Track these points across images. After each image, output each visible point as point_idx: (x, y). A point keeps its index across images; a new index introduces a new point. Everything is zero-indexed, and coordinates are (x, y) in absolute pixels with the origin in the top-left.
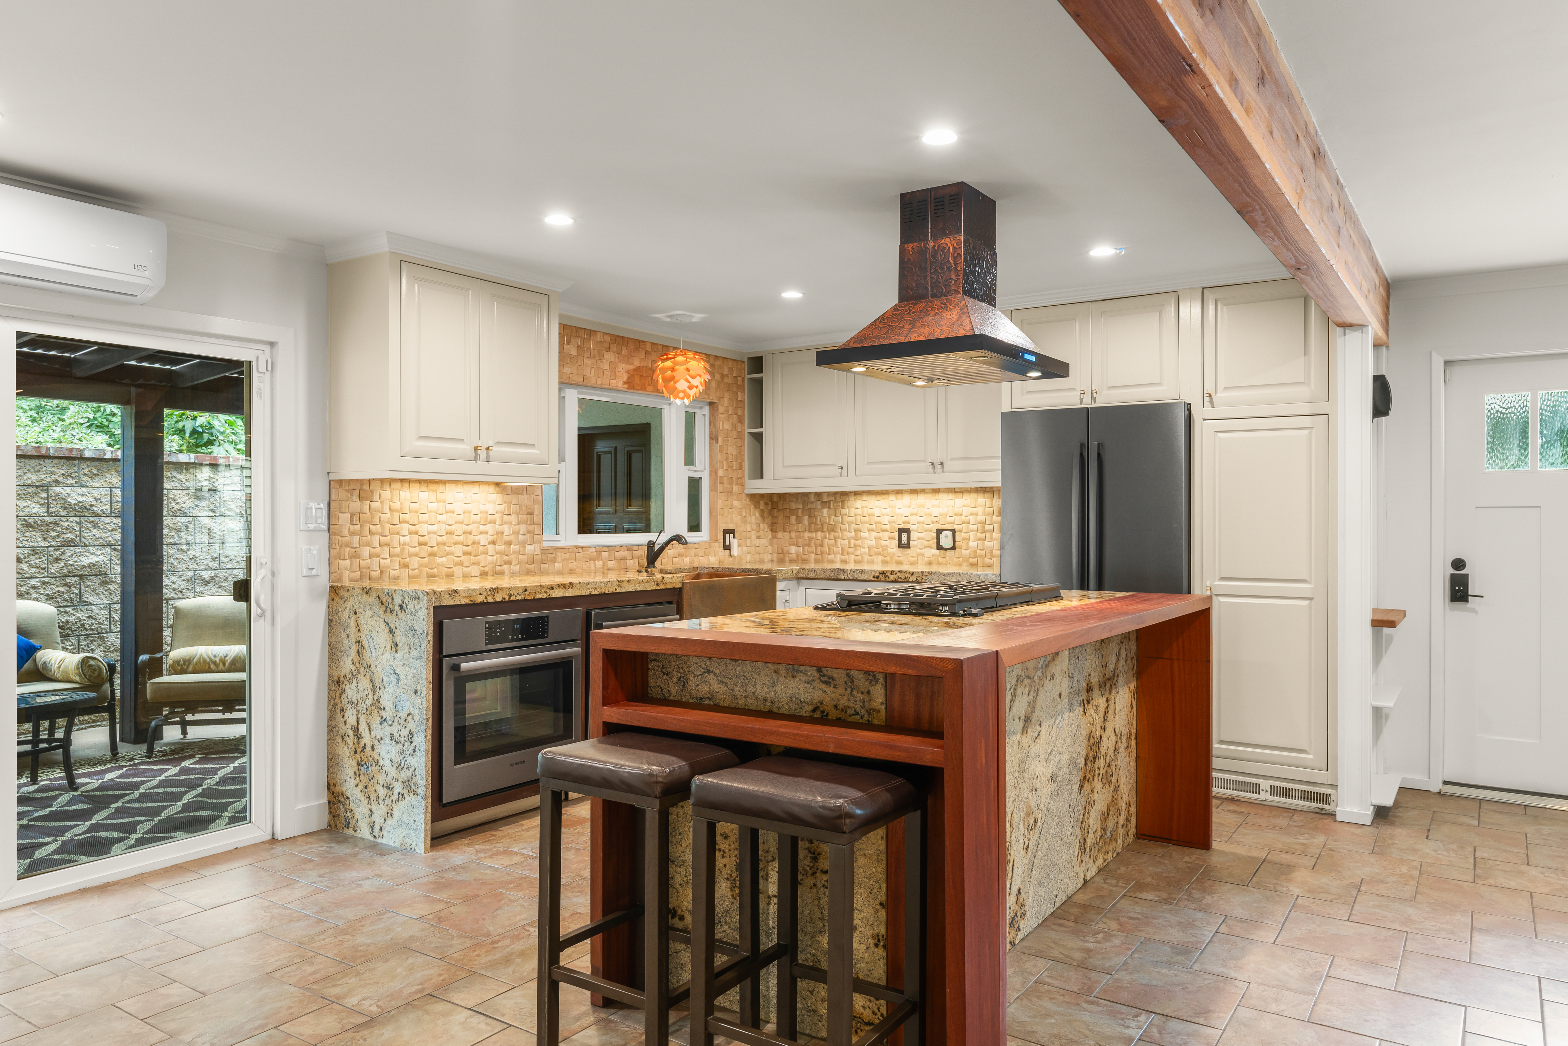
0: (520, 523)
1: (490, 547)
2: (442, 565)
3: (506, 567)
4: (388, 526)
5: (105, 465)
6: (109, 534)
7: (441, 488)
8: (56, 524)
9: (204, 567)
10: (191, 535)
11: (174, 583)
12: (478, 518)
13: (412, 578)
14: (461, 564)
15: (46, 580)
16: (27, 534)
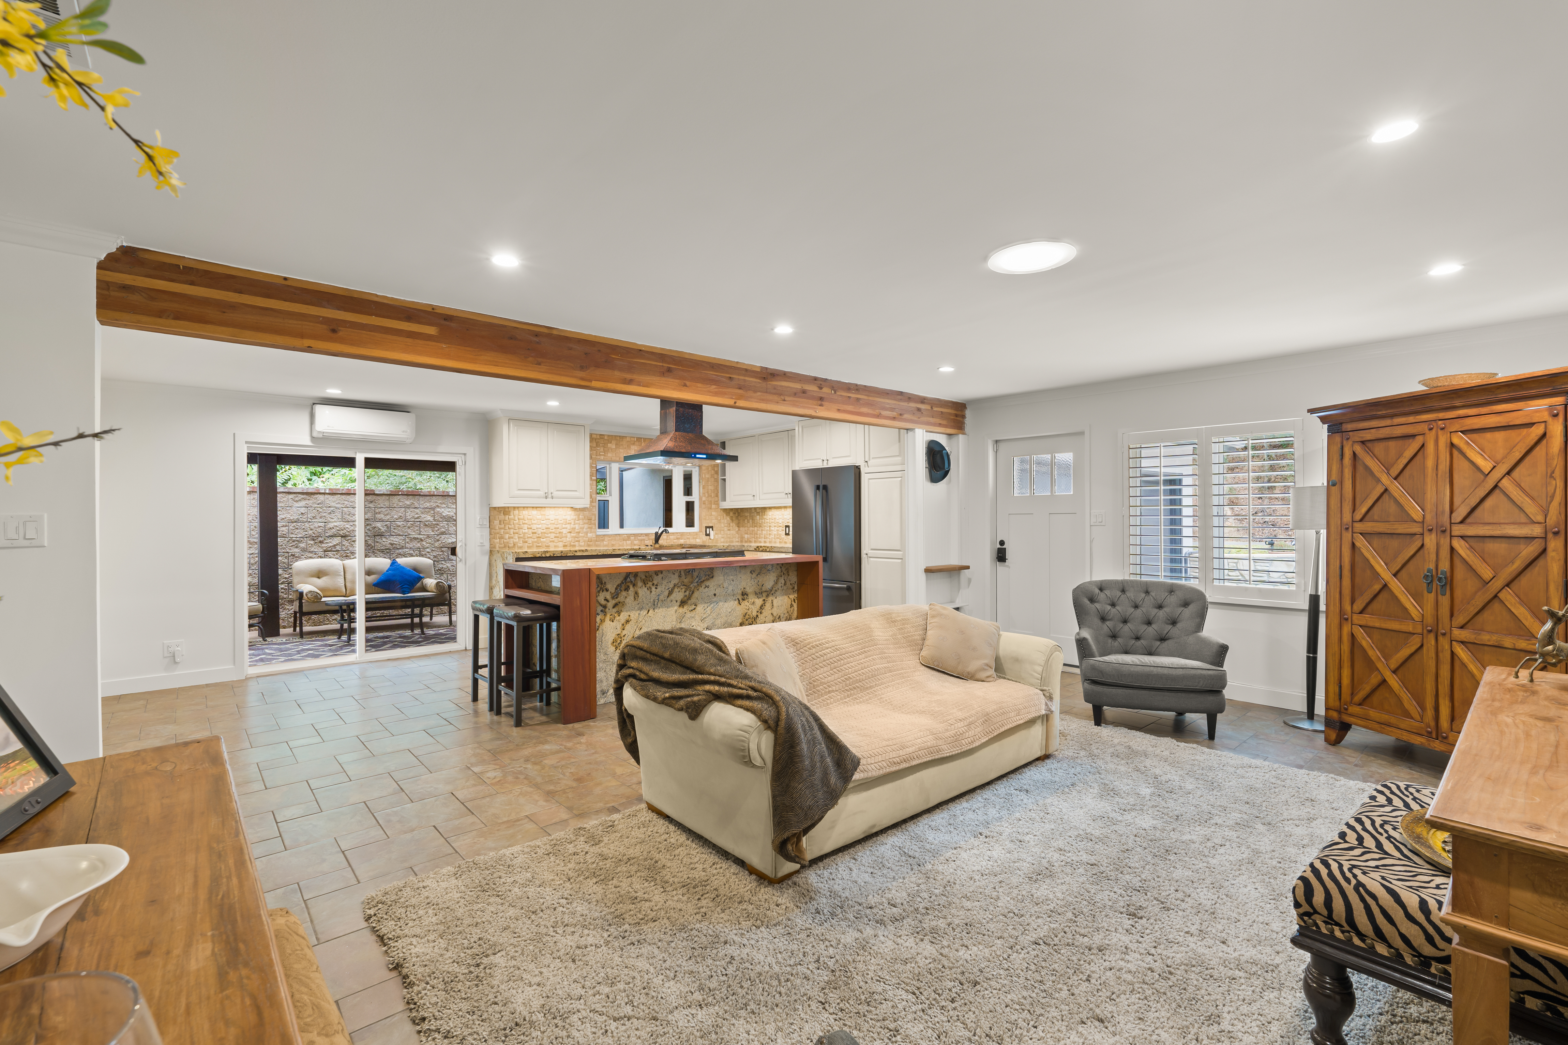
0: (584, 524)
1: (569, 535)
2: (544, 542)
3: (577, 543)
4: (517, 526)
7: (543, 509)
12: (562, 522)
13: (529, 547)
14: (553, 542)
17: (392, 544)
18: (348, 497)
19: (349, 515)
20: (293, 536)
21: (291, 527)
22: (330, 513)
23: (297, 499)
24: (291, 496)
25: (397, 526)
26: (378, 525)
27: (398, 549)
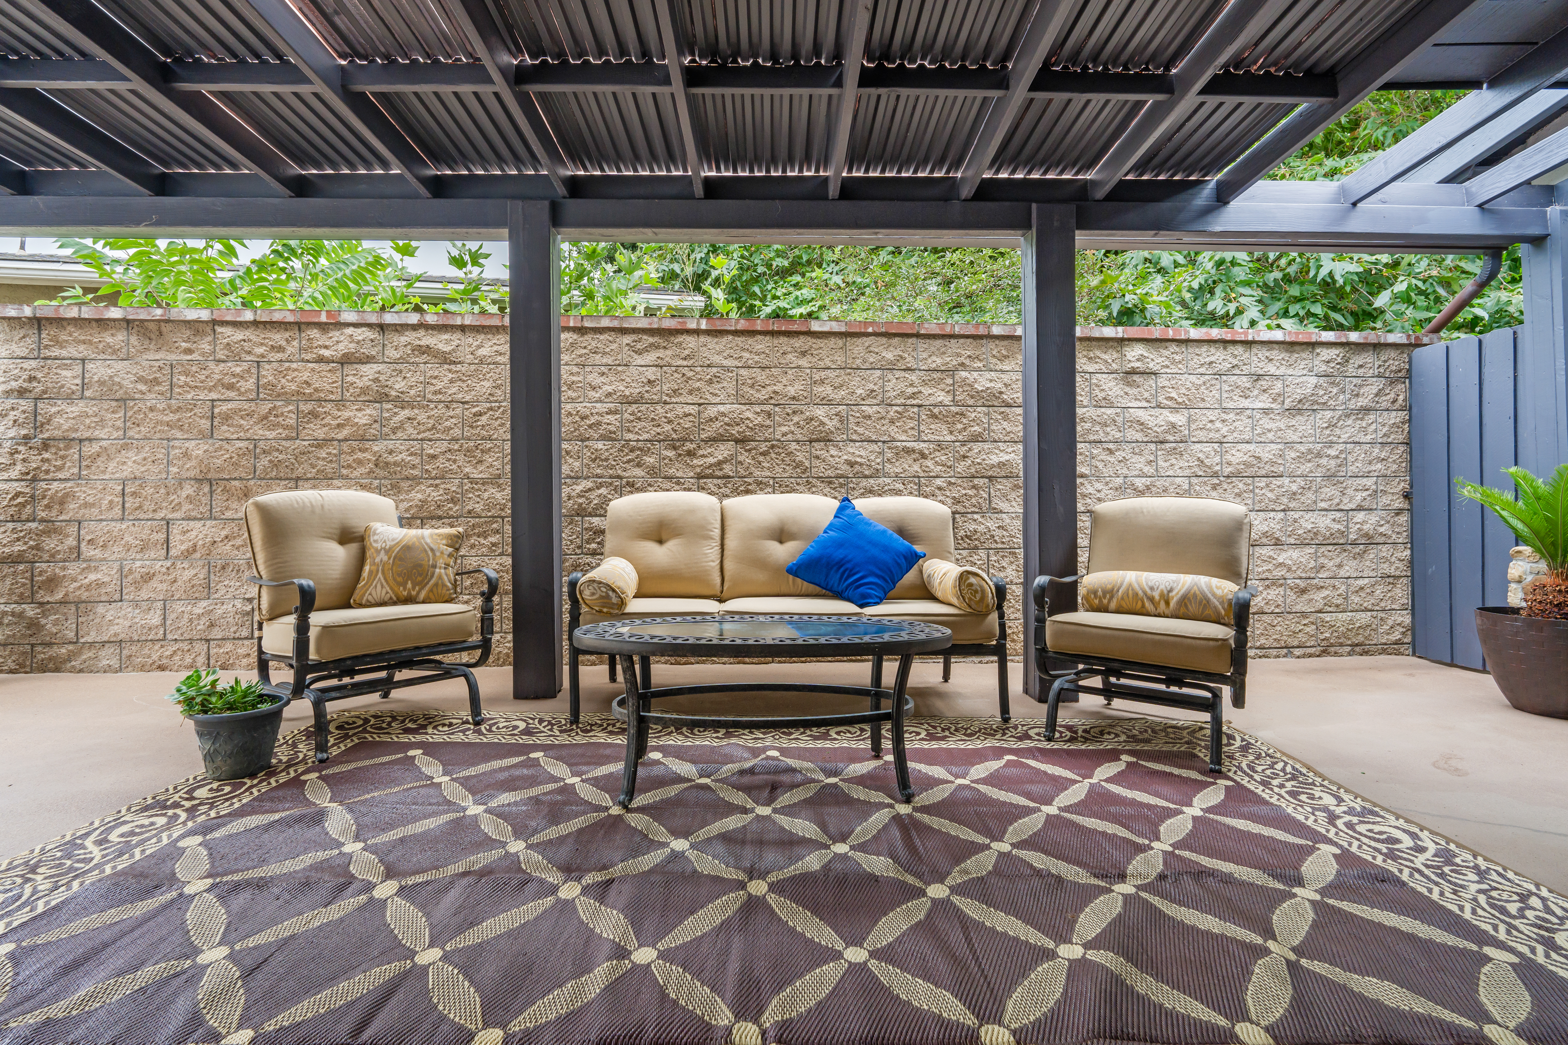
8: (962, 414)
10: (1120, 431)
11: (1099, 491)
15: (953, 480)
16: (932, 426)
17: (852, 464)
18: (750, 341)
19: (752, 386)
20: (631, 436)
21: (626, 416)
22: (710, 382)
23: (639, 346)
24: (627, 339)
25: (864, 417)
26: (820, 412)
27: (866, 477)
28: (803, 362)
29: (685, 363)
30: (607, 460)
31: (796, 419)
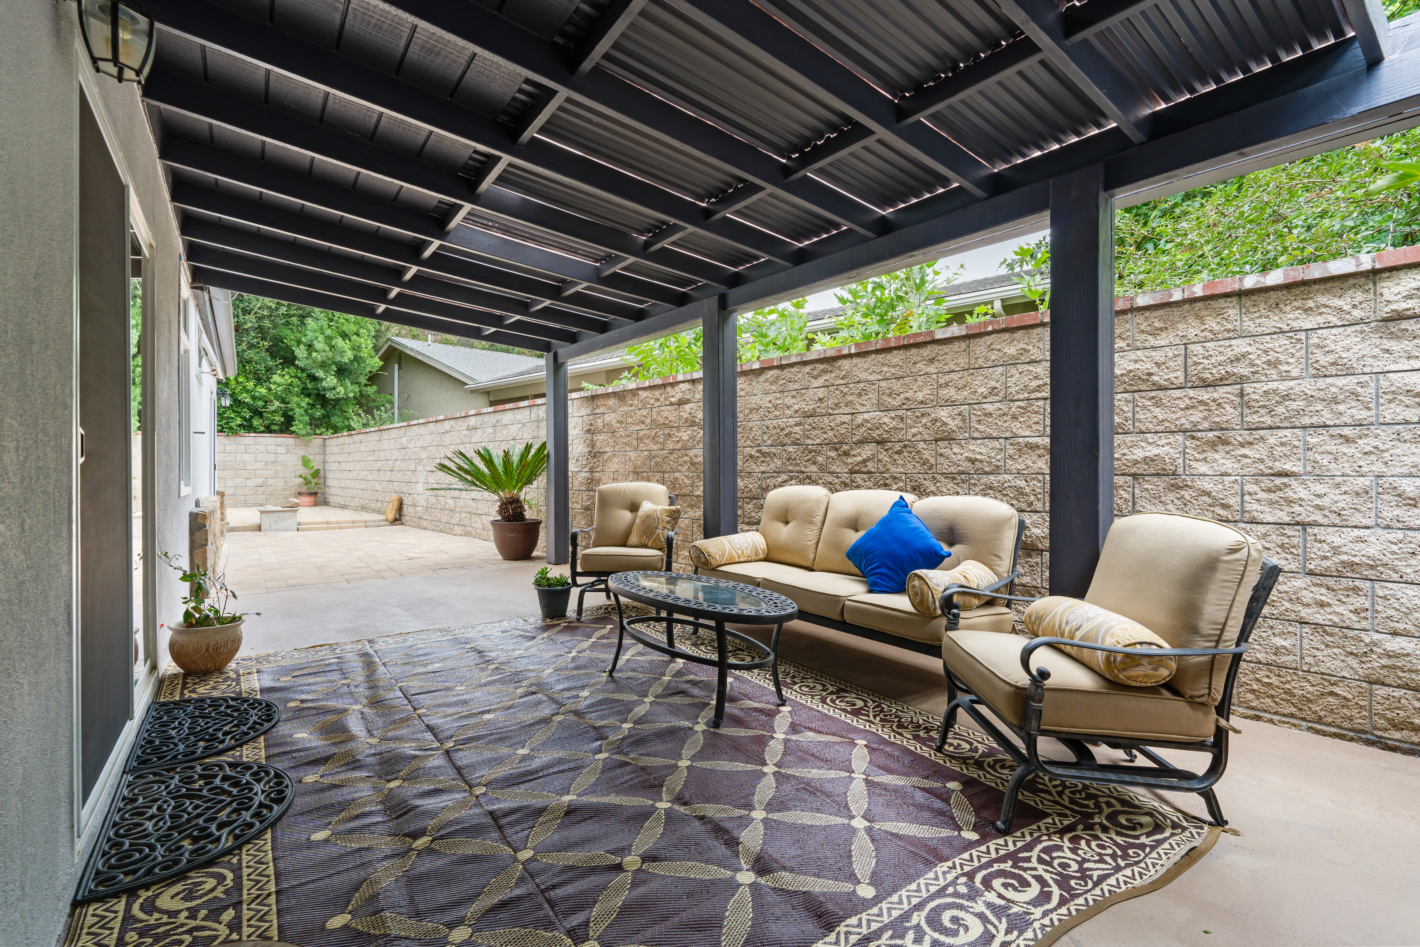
5: (1176, 312)
6: (1180, 414)
9: (1405, 470)
10: (1369, 409)
11: (1319, 496)
18: (889, 356)
23: (814, 373)
25: (986, 415)
26: (943, 414)
27: (986, 473)
28: (932, 369)
29: (842, 382)
30: (795, 459)
31: (924, 421)
